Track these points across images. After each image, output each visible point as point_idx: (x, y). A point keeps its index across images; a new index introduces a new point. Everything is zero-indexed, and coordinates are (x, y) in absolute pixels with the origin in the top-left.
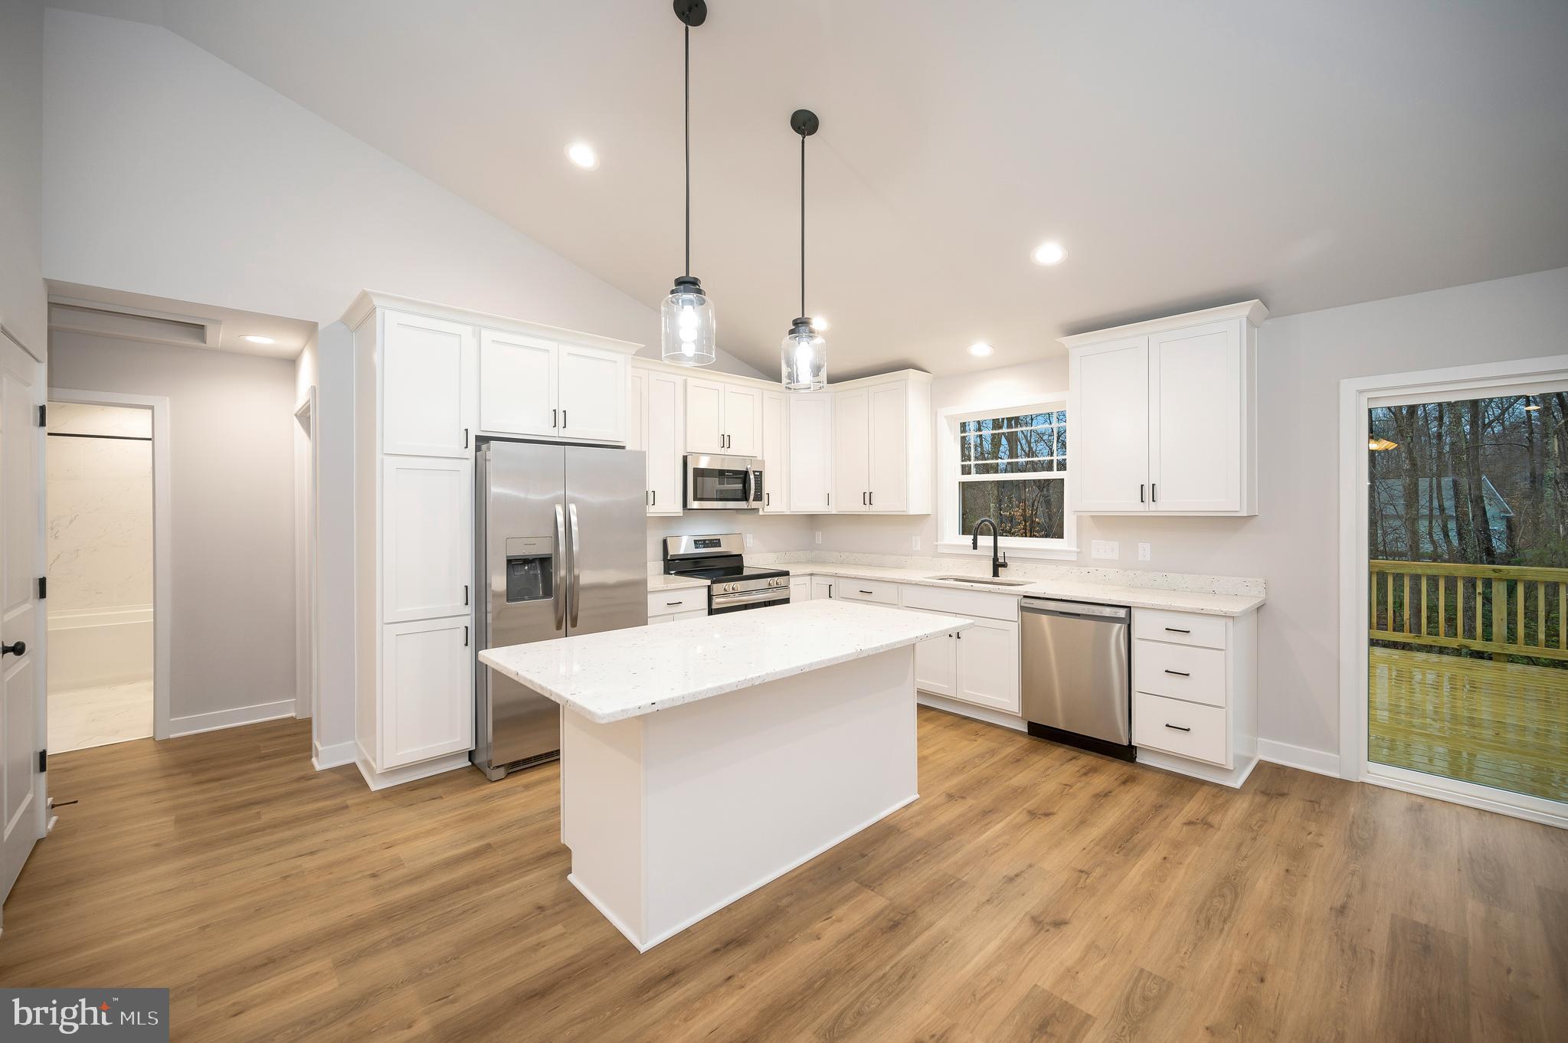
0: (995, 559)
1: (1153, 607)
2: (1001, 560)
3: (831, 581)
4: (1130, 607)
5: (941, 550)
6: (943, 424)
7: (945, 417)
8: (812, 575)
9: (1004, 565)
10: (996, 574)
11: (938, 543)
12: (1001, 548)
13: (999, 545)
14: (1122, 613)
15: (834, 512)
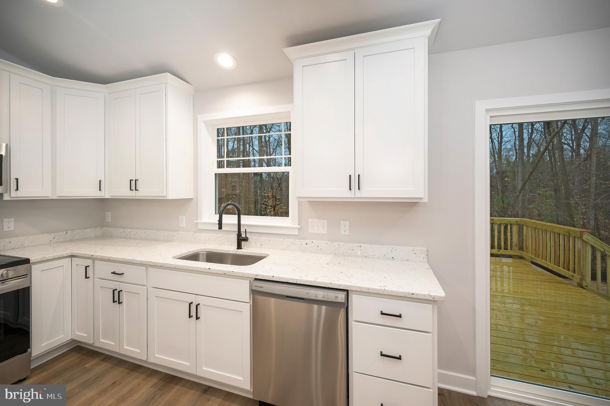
0: (239, 235)
1: (368, 291)
2: (243, 235)
3: (89, 262)
4: (348, 291)
5: (200, 227)
6: (202, 128)
7: (204, 122)
8: (72, 256)
9: (246, 239)
10: (239, 247)
11: (199, 221)
12: (244, 225)
13: (242, 222)
14: (341, 297)
15: (107, 196)
